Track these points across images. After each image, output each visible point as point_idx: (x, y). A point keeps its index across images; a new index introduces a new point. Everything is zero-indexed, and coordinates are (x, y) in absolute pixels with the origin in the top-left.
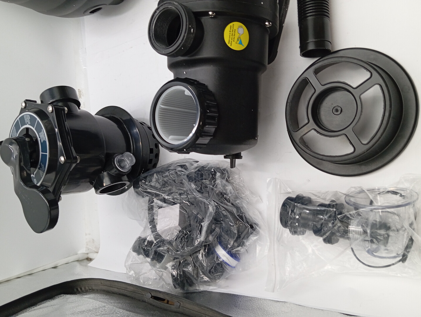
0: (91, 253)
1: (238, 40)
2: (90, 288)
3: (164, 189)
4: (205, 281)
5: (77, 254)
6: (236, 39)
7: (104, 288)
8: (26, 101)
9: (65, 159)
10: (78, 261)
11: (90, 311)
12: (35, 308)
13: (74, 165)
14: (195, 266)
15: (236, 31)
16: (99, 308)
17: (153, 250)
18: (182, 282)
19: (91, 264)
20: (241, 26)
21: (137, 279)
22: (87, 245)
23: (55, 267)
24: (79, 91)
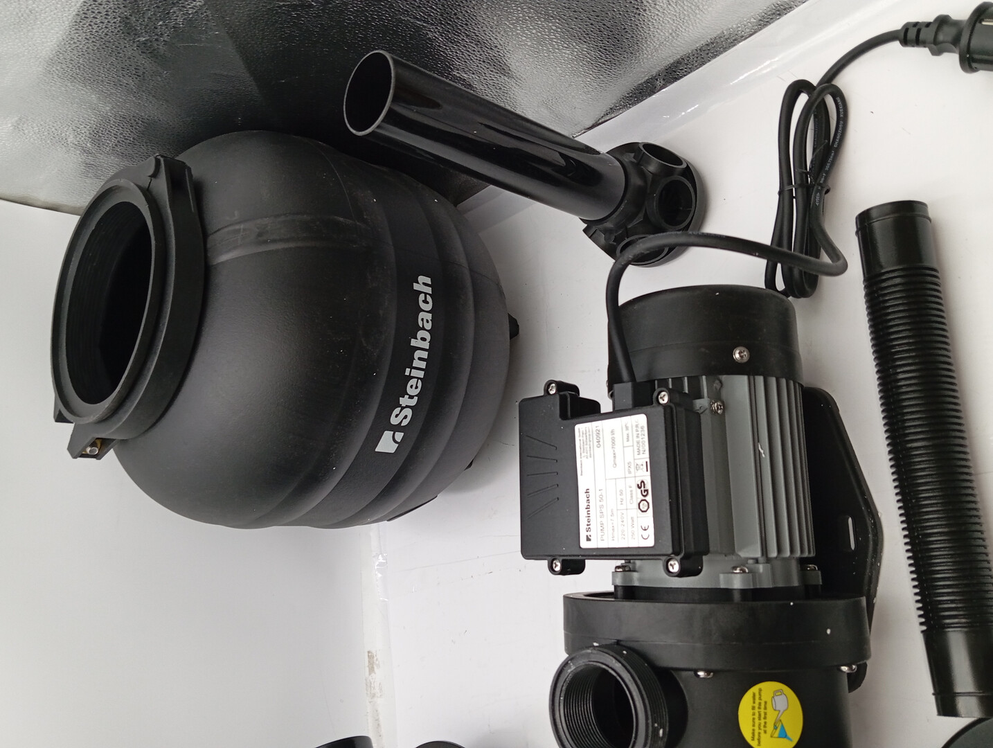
1: (775, 728)
6: (770, 728)
15: (769, 706)
20: (781, 691)
24: (371, 656)
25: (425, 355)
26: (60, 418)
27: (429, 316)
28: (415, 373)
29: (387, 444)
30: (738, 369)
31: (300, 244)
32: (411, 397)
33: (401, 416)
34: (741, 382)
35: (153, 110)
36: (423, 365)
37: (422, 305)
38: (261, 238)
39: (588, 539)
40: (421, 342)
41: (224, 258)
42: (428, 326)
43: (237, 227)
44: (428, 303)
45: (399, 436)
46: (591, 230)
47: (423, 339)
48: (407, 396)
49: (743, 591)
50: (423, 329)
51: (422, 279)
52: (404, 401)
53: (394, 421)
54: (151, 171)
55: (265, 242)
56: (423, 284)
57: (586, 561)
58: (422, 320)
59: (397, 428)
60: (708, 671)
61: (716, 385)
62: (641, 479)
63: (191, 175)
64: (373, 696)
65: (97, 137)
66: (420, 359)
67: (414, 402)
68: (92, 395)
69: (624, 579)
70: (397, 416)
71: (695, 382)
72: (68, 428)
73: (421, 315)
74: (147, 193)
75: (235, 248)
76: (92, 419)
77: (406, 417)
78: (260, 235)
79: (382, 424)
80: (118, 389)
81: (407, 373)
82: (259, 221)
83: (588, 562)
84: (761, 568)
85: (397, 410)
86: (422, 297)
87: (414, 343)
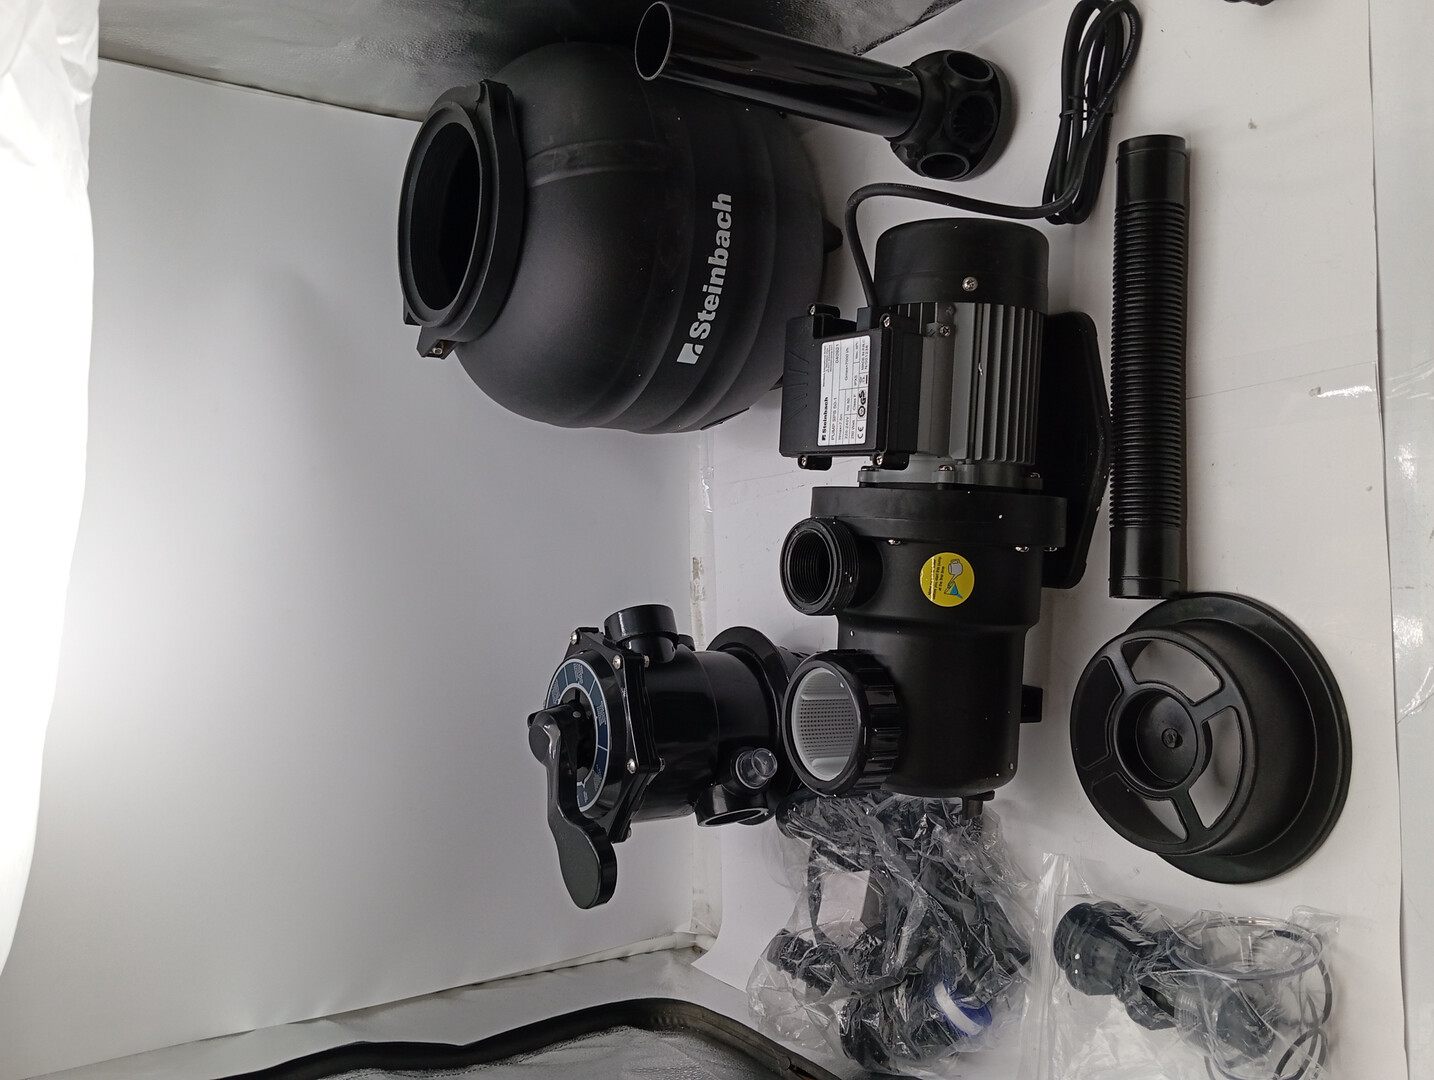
0: (701, 935)
1: (949, 587)
2: (682, 1022)
3: (836, 833)
4: (904, 1055)
5: (672, 933)
6: (944, 586)
7: (708, 1027)
8: (581, 631)
9: (636, 764)
10: (672, 949)
11: (665, 1070)
12: (573, 1044)
13: (653, 776)
14: (886, 1017)
15: (946, 570)
16: (686, 1068)
17: (803, 966)
18: (861, 1046)
19: (699, 963)
20: (958, 561)
21: (771, 1023)
22: (695, 915)
23: (622, 959)
24: (696, 563)
25: (722, 272)
26: (409, 321)
27: (728, 234)
28: (712, 289)
29: (688, 355)
30: (967, 297)
31: (606, 169)
32: (709, 312)
33: (700, 329)
34: (968, 310)
35: (478, 25)
36: (721, 282)
37: (721, 224)
38: (572, 162)
39: (824, 439)
40: (719, 259)
41: (541, 181)
42: (726, 244)
43: (550, 152)
44: (726, 221)
45: (699, 348)
46: (895, 144)
47: (721, 257)
48: (704, 312)
49: (946, 485)
50: (721, 246)
51: (721, 197)
52: (702, 316)
53: (693, 334)
54: (478, 96)
55: (575, 168)
56: (722, 203)
57: (833, 459)
58: (720, 238)
59: (696, 341)
60: (896, 540)
61: (949, 311)
62: (861, 390)
63: (512, 96)
64: (697, 599)
65: (428, 48)
66: (717, 276)
67: (712, 317)
68: (437, 304)
69: (867, 476)
70: (696, 330)
71: (929, 308)
72: (417, 330)
73: (719, 233)
74: (474, 115)
75: (550, 172)
76: (437, 323)
77: (704, 331)
78: (570, 161)
79: (682, 337)
80: (456, 299)
81: (705, 290)
82: (570, 147)
83: (834, 459)
84: (966, 468)
85: (696, 324)
86: (720, 216)
87: (711, 260)
